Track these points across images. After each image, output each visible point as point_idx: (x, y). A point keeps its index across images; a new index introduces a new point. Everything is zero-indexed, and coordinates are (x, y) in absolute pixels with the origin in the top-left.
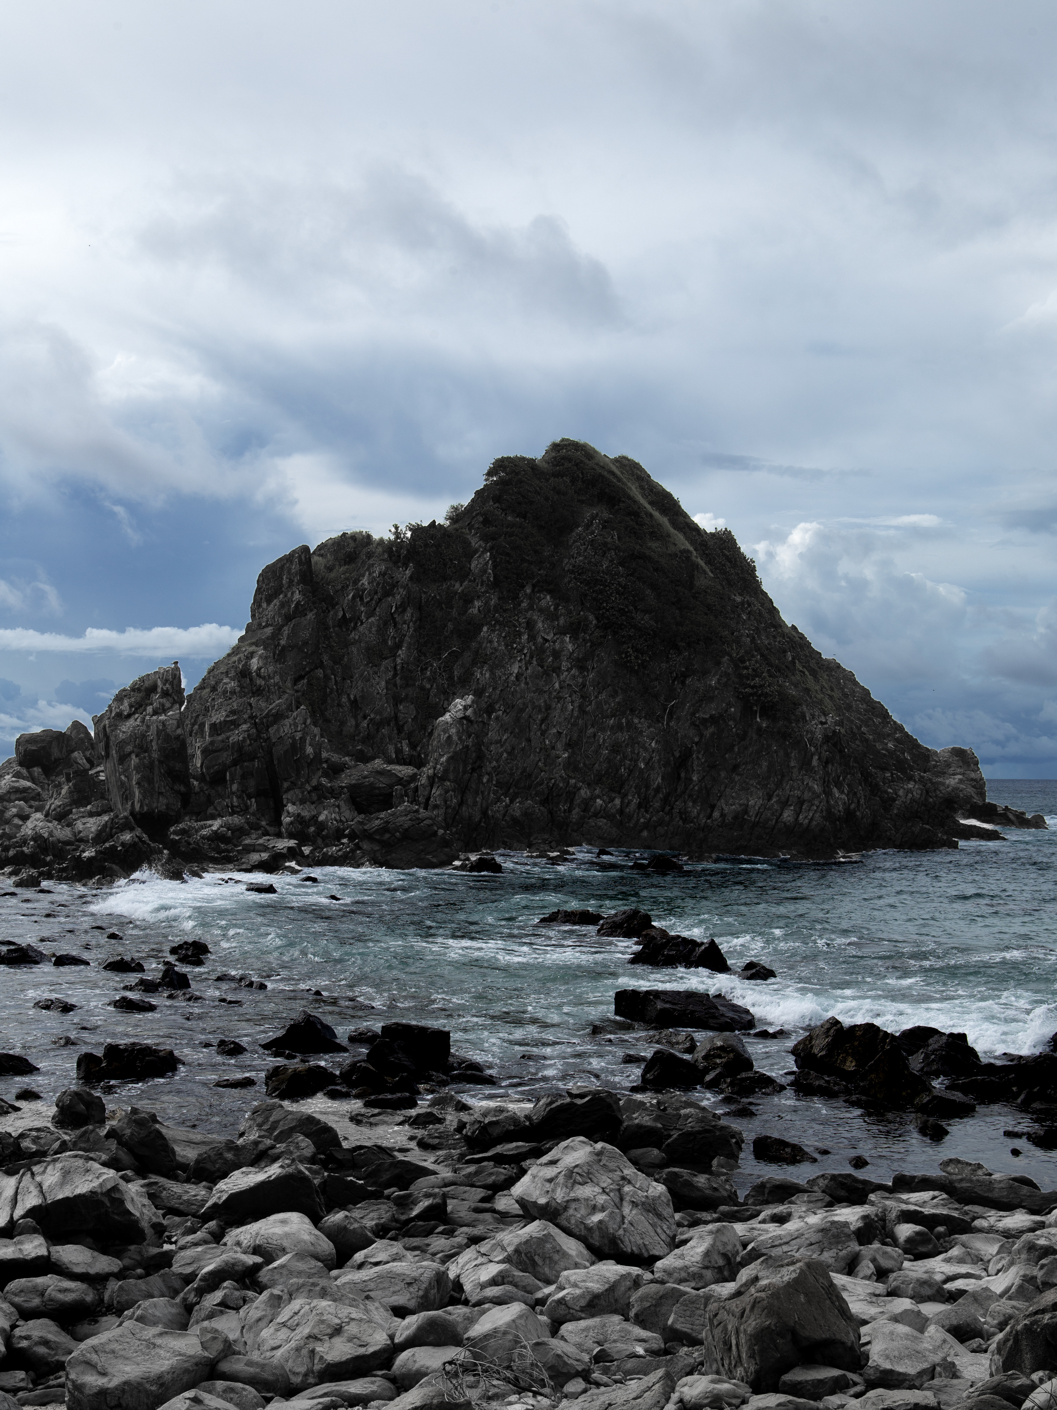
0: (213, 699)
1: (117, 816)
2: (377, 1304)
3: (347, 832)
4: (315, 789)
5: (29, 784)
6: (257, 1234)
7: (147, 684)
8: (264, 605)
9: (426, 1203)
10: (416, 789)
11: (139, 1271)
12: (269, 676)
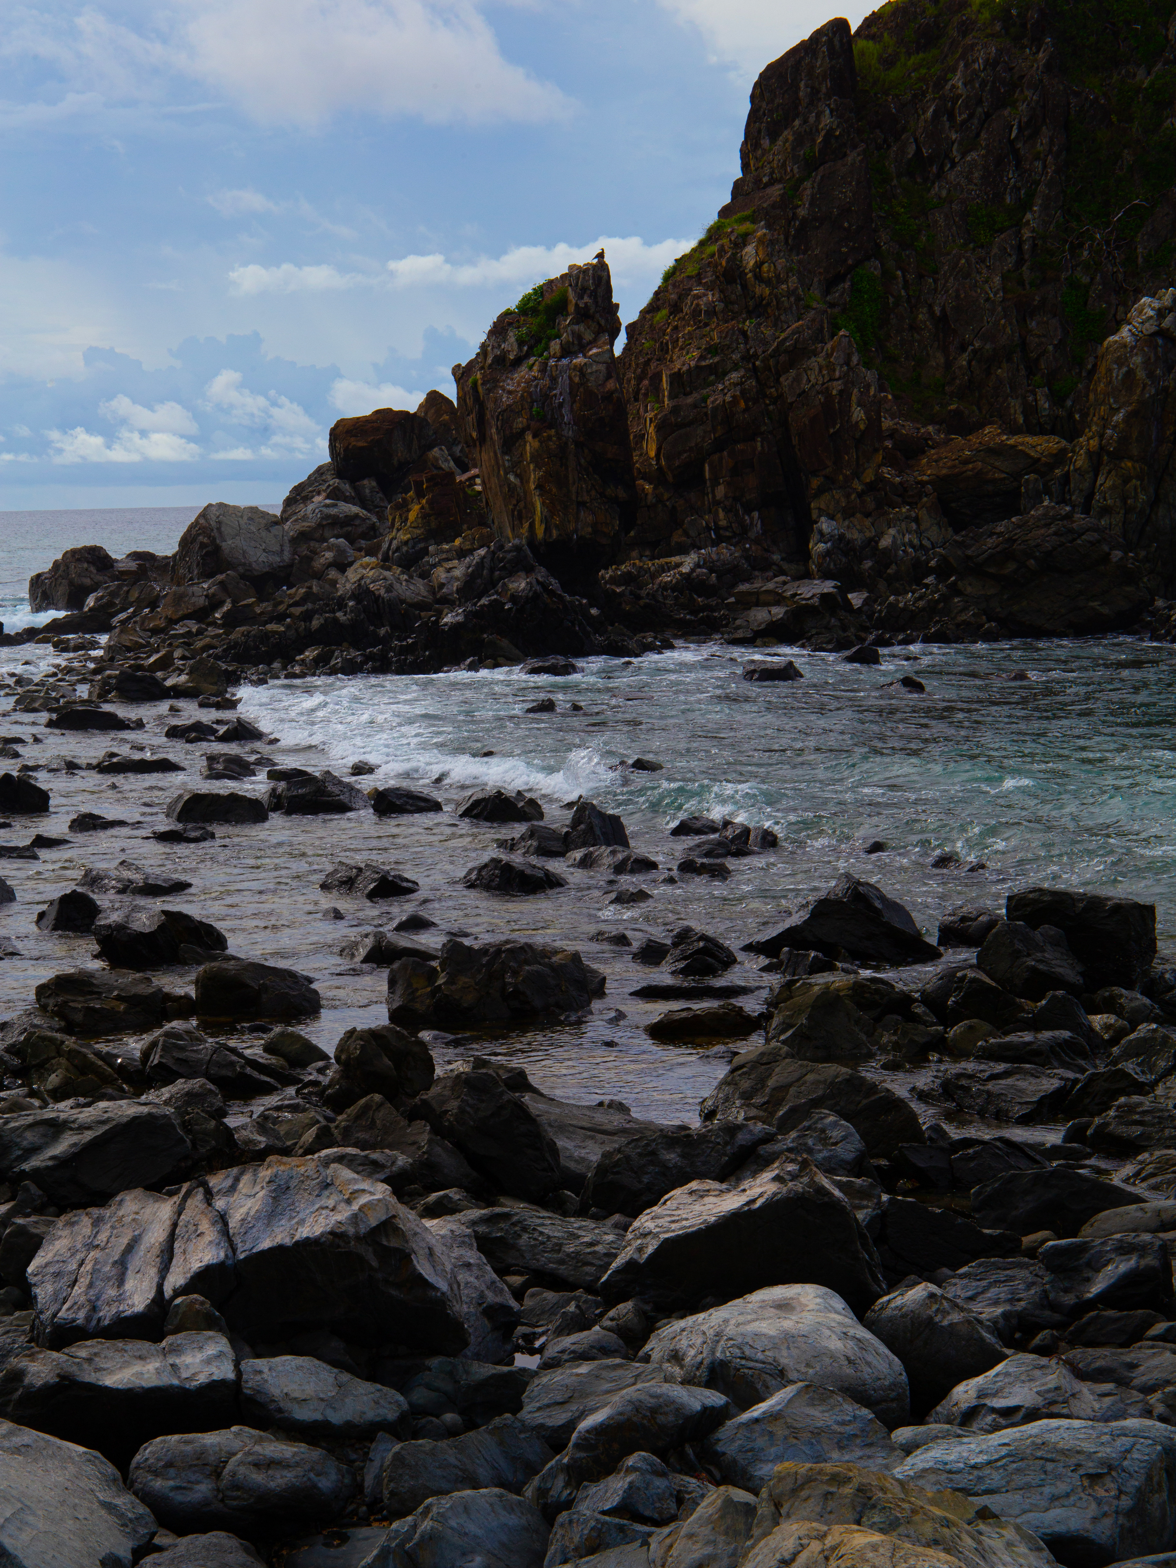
0: (676, 328)
1: (501, 547)
2: (1009, 1534)
3: (933, 563)
4: (871, 487)
5: (355, 509)
6: (719, 1334)
7: (548, 299)
8: (766, 143)
9: (1123, 1266)
10: (1066, 477)
11: (449, 1417)
12: (778, 276)
